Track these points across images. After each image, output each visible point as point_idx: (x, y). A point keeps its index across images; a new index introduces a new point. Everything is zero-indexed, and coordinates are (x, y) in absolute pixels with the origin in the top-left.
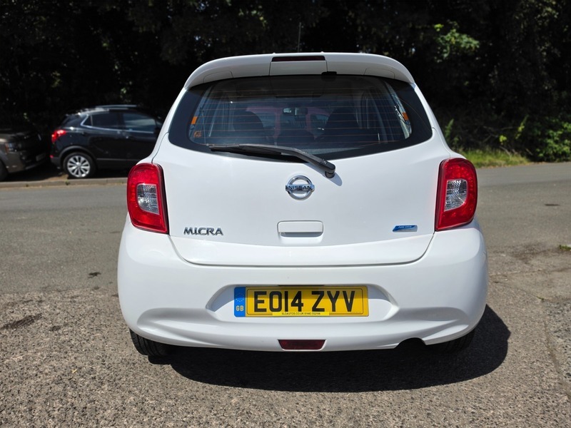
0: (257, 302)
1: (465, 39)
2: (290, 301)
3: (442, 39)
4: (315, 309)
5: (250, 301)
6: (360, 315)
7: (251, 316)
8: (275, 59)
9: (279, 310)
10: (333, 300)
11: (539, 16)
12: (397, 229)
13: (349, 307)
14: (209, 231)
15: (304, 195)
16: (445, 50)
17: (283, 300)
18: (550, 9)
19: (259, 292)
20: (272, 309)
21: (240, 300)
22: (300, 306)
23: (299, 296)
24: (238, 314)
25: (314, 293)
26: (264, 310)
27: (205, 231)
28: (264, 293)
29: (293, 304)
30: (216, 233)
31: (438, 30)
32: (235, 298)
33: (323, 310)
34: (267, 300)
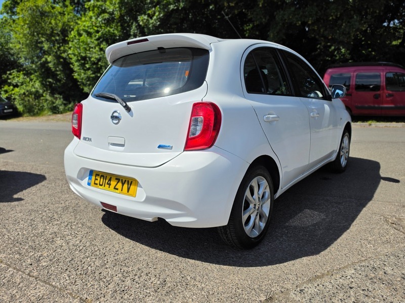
0: (95, 179)
2: (107, 181)
4: (115, 188)
5: (93, 178)
6: (132, 195)
7: (93, 186)
8: (129, 43)
9: (102, 185)
10: (123, 184)
12: (160, 147)
13: (128, 189)
14: (89, 139)
17: (104, 181)
20: (100, 184)
22: (110, 184)
23: (110, 180)
24: (89, 184)
25: (116, 179)
26: (97, 184)
27: (87, 139)
28: (98, 175)
29: (108, 184)
30: (90, 141)
32: (89, 176)
33: (117, 189)
34: (99, 179)
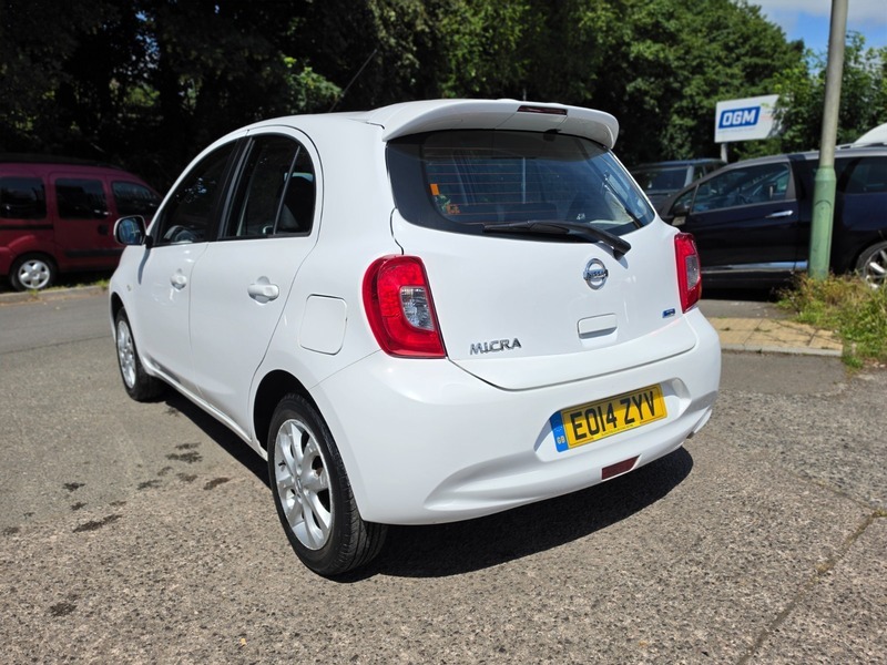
0: (576, 427)
1: (324, 84)
2: (605, 417)
3: (295, 79)
4: (627, 421)
5: (568, 427)
6: (662, 417)
7: (574, 446)
9: (597, 431)
10: (639, 406)
11: (399, 63)
12: (666, 314)
13: (652, 410)
14: (504, 345)
15: (601, 282)
16: (300, 97)
17: (599, 418)
18: (410, 56)
19: (575, 413)
20: (592, 433)
21: (558, 430)
22: (614, 421)
23: (610, 411)
24: (562, 447)
25: (622, 402)
26: (584, 436)
27: (498, 346)
28: (579, 414)
29: (608, 421)
30: (514, 345)
31: (290, 66)
32: (553, 428)
33: (633, 420)
34: (584, 422)
